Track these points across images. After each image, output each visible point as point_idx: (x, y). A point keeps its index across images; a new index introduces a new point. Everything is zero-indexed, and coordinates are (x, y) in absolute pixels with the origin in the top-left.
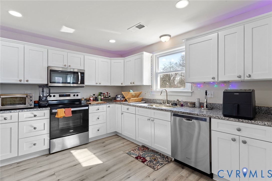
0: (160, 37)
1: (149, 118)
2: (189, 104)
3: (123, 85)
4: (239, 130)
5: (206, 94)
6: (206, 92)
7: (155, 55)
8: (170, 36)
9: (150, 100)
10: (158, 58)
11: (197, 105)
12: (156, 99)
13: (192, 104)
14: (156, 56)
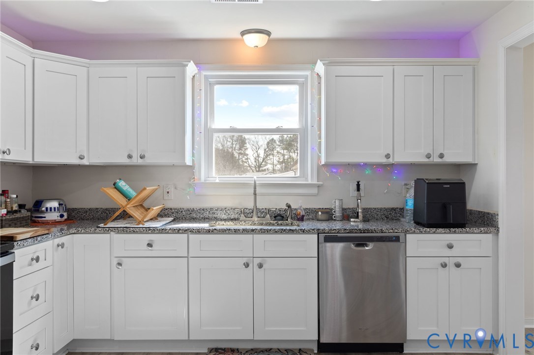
0: (243, 33)
1: (245, 260)
2: (320, 213)
3: (85, 162)
4: (450, 247)
5: (358, 189)
6: (358, 185)
7: (204, 73)
8: (268, 33)
9: (190, 211)
10: (211, 85)
11: (338, 213)
12: (211, 209)
13: (327, 213)
14: (206, 77)
